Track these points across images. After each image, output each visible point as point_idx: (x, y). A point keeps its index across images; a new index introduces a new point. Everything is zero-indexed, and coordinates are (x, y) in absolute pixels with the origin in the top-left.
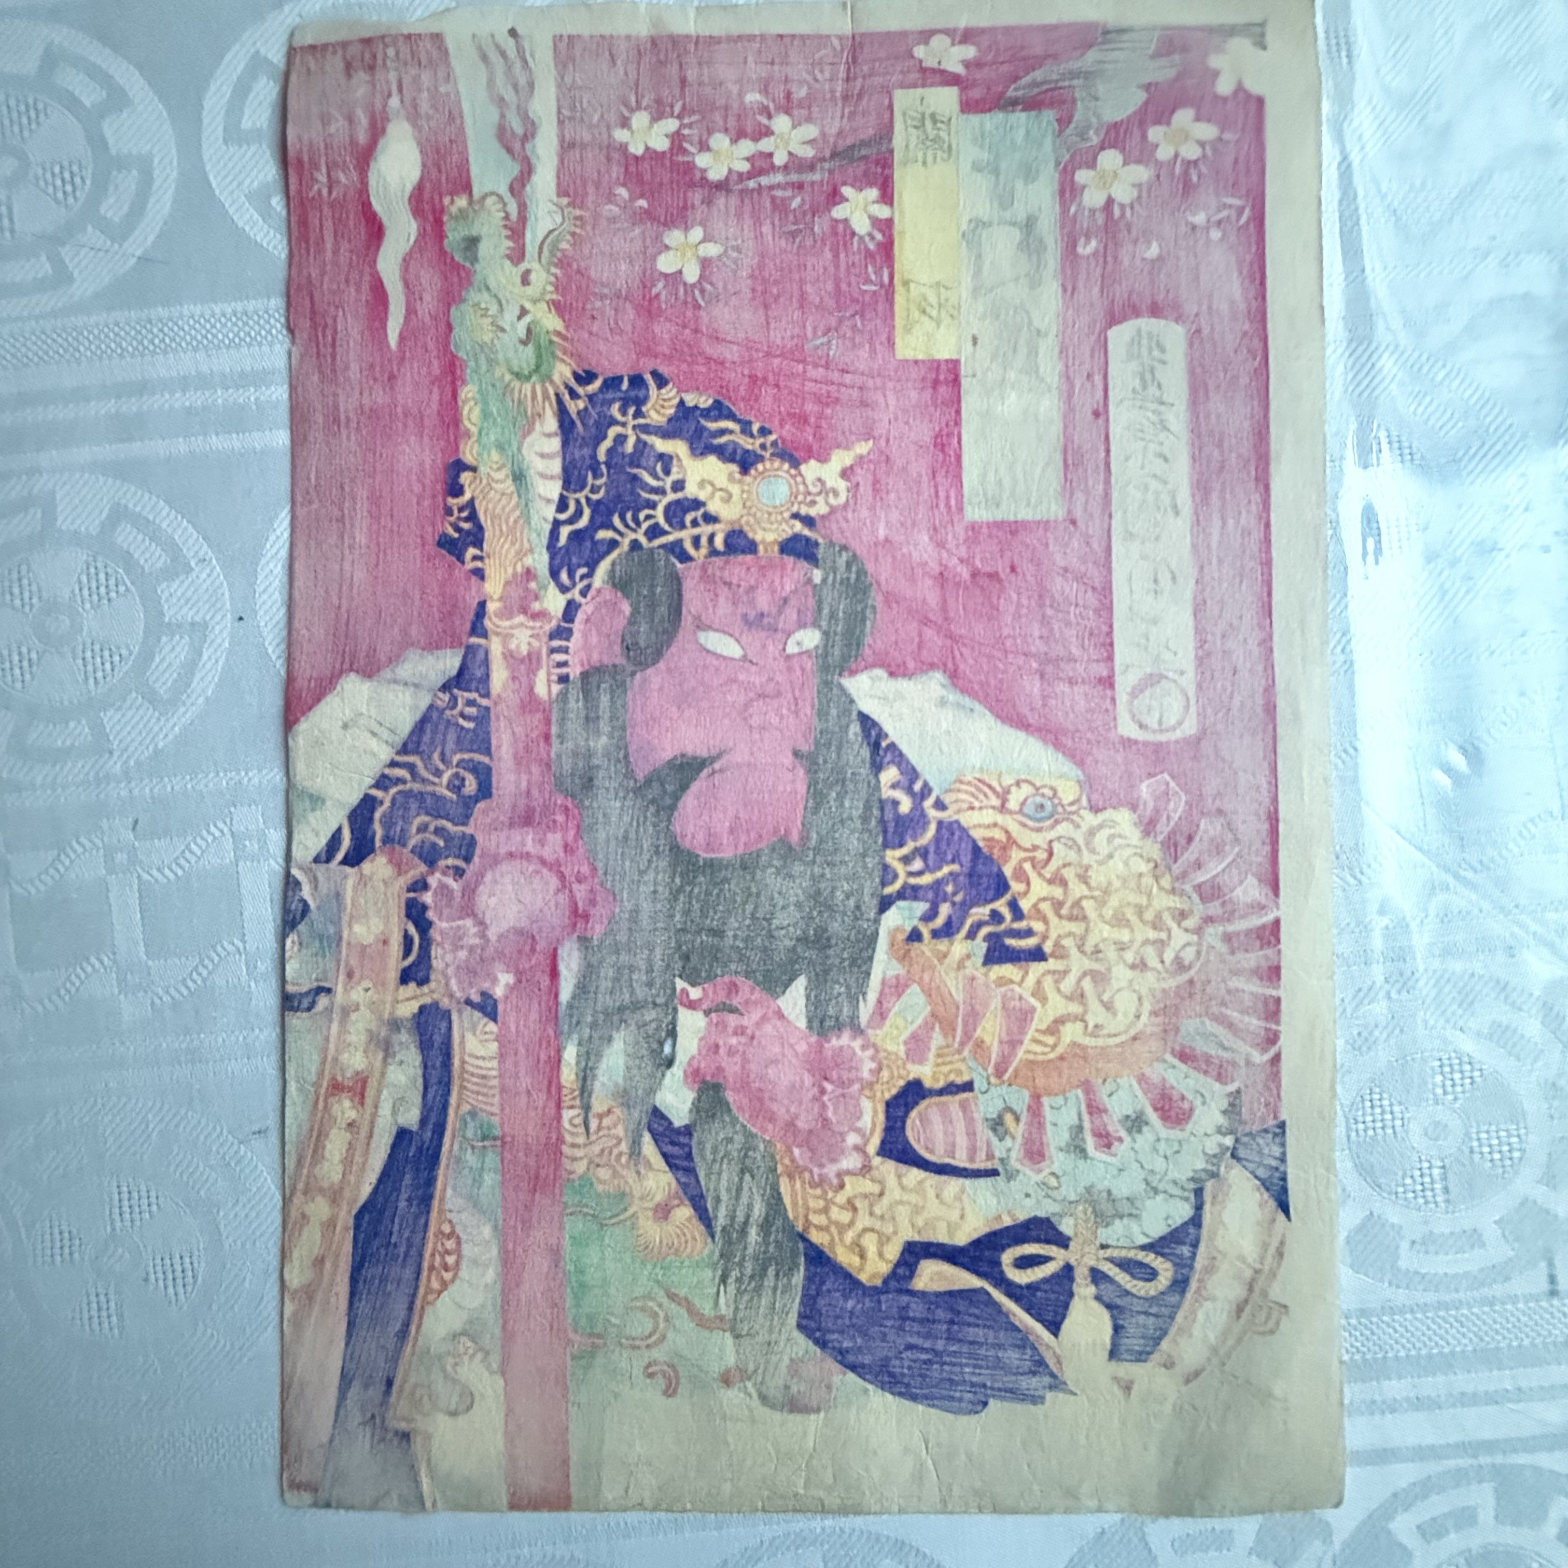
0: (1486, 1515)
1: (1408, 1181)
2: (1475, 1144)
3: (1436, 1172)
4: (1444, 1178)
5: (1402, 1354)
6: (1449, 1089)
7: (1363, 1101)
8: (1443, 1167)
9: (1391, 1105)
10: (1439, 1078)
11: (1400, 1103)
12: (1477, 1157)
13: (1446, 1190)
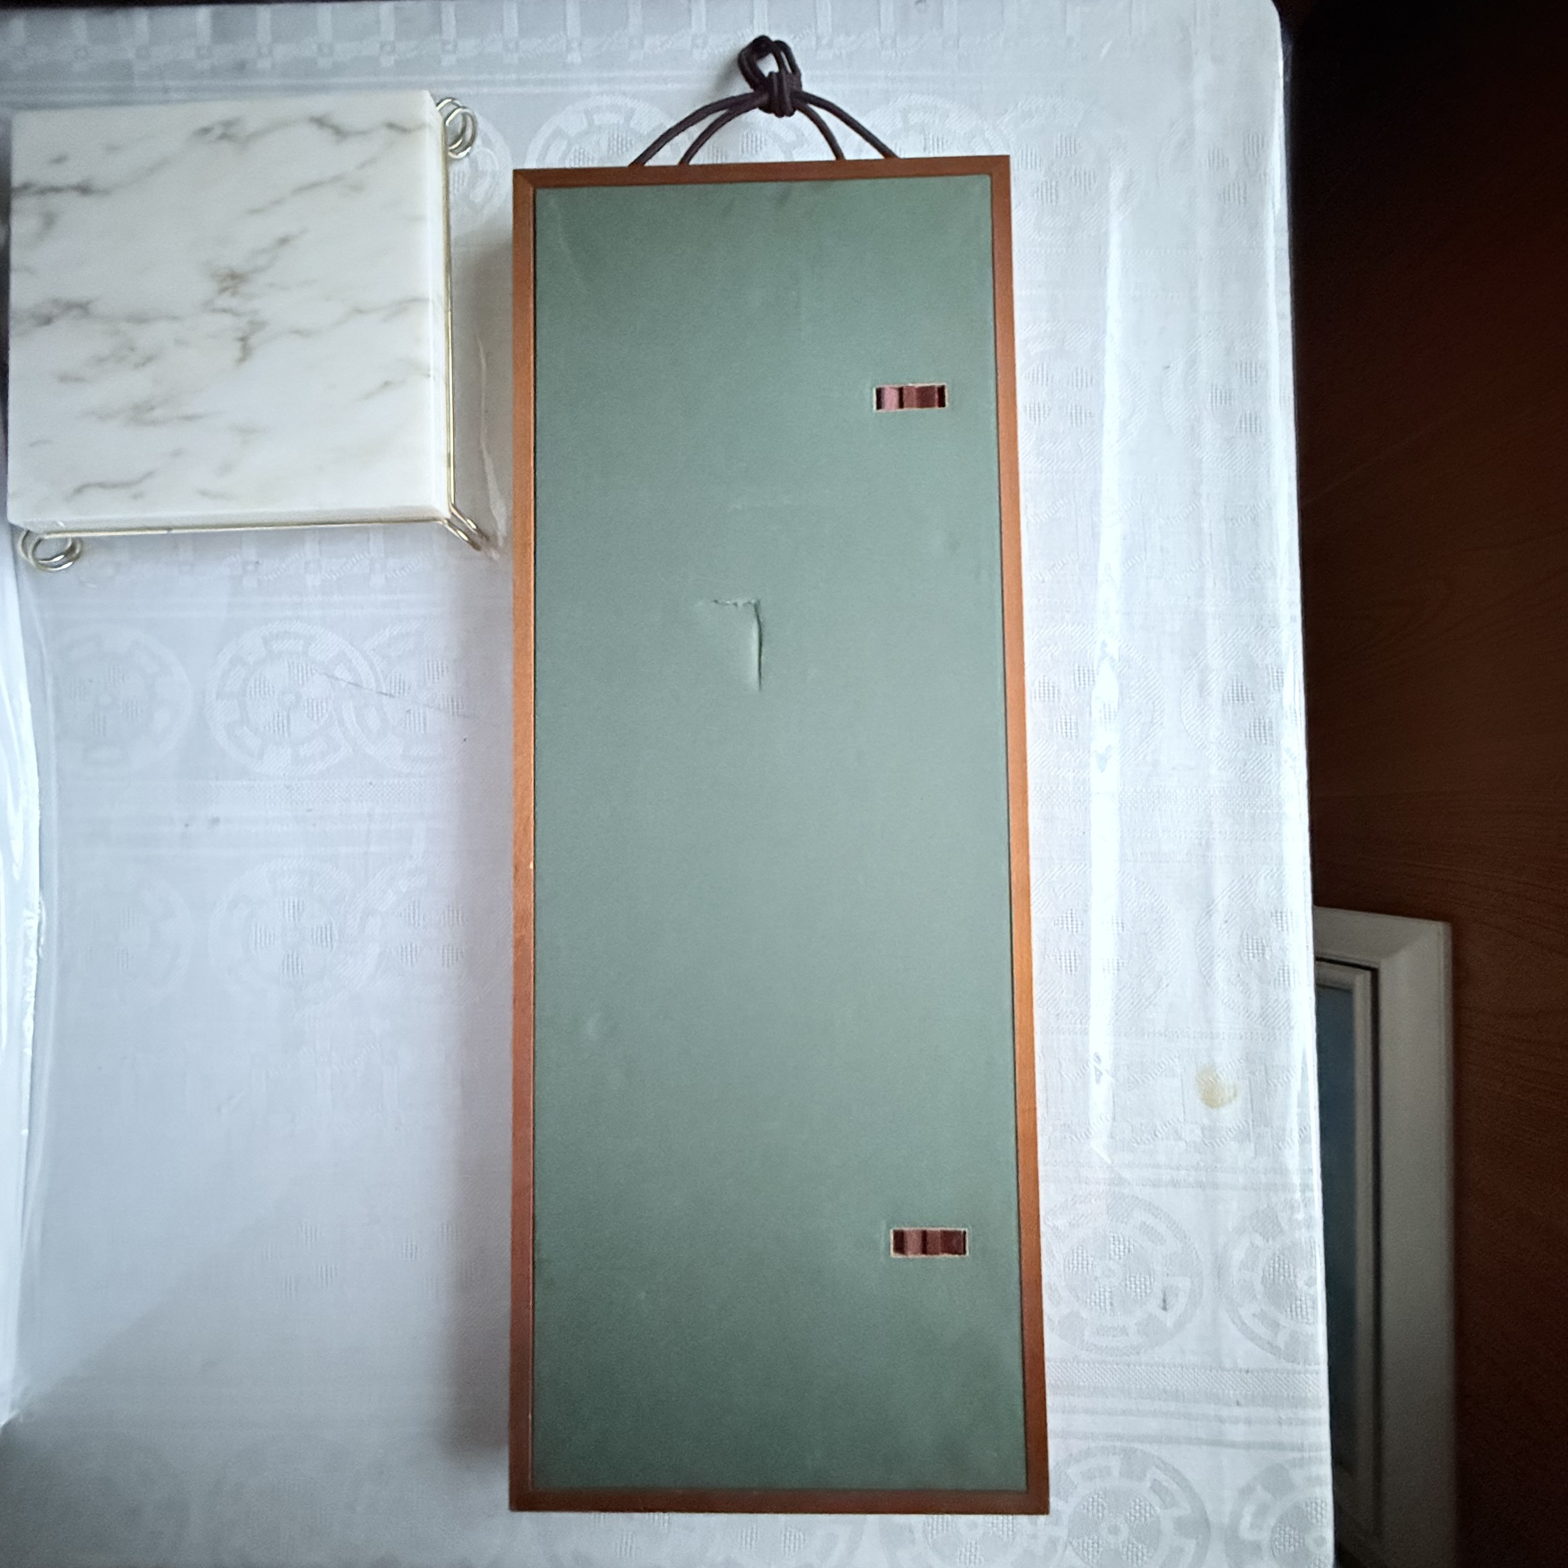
0: (1116, 1472)
1: (1093, 1296)
2: (1128, 1283)
3: (1107, 1294)
4: (1111, 1298)
5: (1081, 1384)
6: (1117, 1253)
7: (1073, 1253)
8: (1111, 1292)
9: (1087, 1257)
10: (1112, 1246)
11: (1092, 1256)
12: (1128, 1289)
13: (1111, 1304)
